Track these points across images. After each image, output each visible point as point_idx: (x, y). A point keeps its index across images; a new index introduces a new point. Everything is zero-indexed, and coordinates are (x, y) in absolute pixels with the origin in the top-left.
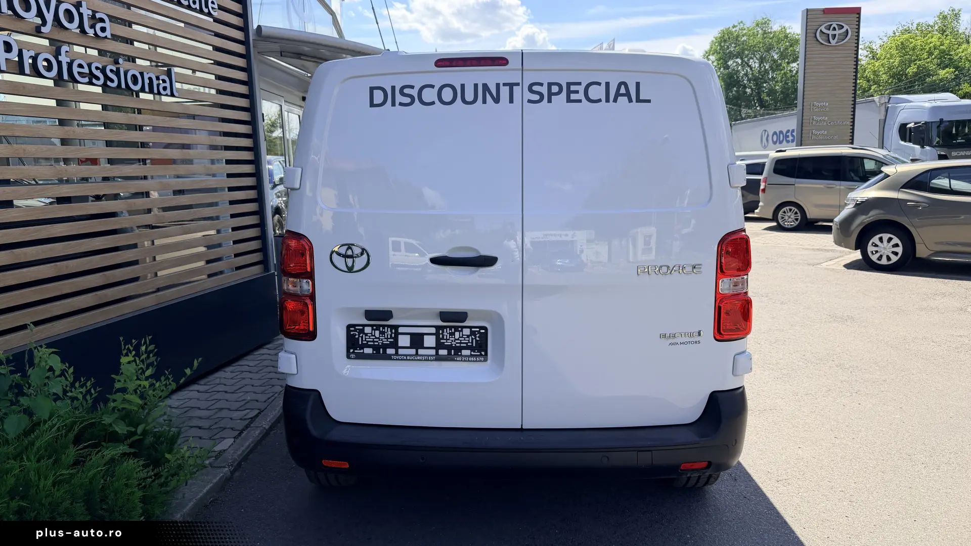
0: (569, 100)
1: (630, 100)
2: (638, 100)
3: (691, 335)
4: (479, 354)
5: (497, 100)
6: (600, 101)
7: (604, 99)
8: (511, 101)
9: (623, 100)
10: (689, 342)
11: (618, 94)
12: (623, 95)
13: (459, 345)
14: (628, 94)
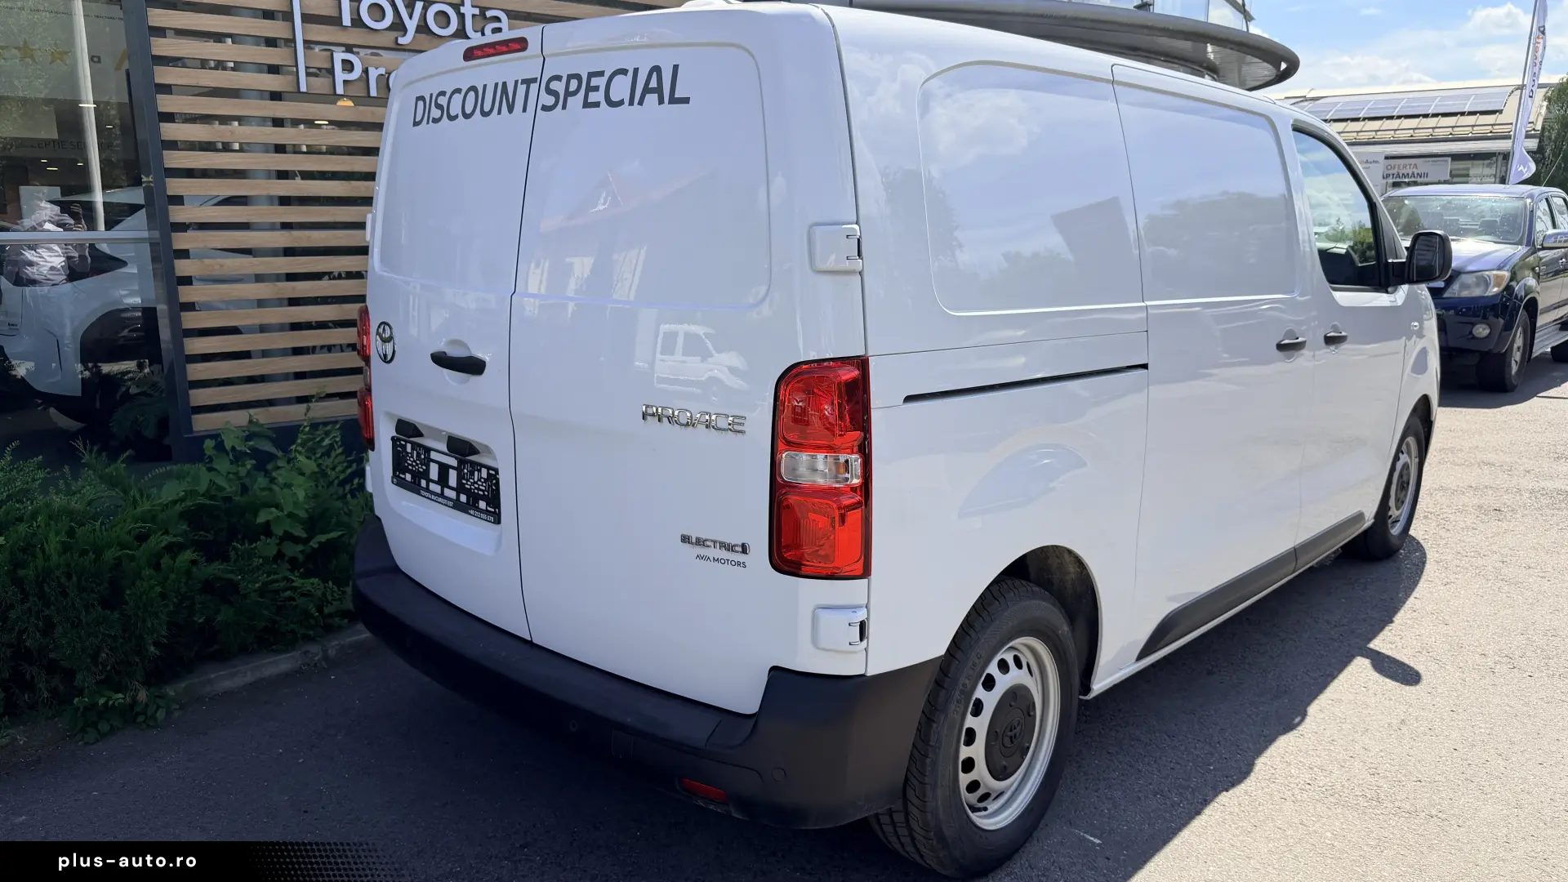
0: (587, 104)
1: (661, 101)
2: (674, 100)
3: (729, 548)
4: (493, 510)
5: (511, 109)
6: (621, 103)
7: (627, 101)
8: (524, 110)
9: (652, 98)
10: (728, 560)
11: (647, 90)
12: (653, 91)
13: (476, 491)
14: (659, 90)
